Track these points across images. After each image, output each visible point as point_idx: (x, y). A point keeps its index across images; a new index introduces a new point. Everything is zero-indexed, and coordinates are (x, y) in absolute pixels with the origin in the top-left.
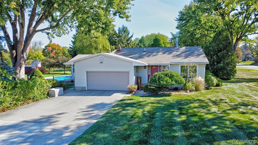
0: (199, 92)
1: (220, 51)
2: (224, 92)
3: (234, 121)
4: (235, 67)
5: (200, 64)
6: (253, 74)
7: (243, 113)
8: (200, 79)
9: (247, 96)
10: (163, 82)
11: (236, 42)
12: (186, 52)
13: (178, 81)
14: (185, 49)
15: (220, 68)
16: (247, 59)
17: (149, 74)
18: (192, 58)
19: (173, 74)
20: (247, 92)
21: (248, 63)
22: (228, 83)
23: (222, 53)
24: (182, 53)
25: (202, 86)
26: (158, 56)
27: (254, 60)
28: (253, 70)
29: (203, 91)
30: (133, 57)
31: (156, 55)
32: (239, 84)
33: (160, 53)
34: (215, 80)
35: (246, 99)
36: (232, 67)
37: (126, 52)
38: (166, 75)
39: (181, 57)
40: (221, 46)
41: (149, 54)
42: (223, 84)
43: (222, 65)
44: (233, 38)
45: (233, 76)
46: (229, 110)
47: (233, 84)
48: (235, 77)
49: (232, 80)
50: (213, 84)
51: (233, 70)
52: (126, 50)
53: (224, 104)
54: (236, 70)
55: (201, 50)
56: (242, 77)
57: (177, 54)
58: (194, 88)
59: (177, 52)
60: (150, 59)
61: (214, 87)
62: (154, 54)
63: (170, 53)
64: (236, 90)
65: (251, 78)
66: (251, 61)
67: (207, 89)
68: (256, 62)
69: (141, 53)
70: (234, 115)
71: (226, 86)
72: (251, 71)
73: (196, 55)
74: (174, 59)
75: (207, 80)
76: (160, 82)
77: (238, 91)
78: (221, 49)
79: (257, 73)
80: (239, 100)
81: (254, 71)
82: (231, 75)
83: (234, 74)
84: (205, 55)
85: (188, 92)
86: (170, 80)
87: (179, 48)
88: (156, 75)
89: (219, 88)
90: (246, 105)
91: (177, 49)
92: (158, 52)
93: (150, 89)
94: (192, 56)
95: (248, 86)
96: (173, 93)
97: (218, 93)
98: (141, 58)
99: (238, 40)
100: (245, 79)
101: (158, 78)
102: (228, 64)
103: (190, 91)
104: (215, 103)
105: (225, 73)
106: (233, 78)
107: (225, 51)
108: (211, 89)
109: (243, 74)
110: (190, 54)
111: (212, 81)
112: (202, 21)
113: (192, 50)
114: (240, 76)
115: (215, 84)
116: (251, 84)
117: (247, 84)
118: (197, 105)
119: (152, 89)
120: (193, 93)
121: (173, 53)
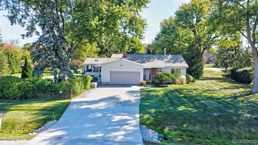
0: (183, 85)
1: (193, 58)
2: (198, 85)
3: (205, 96)
4: (203, 69)
5: (183, 67)
6: (214, 75)
7: (209, 93)
8: (183, 77)
9: (211, 87)
10: (164, 78)
11: (203, 51)
12: (172, 59)
13: (173, 78)
14: (171, 57)
15: (193, 70)
16: (210, 61)
17: (150, 74)
18: (178, 63)
19: (169, 74)
20: (211, 85)
21: (210, 65)
22: (198, 80)
23: (194, 59)
24: (170, 60)
25: (185, 82)
26: (155, 61)
27: (215, 63)
28: (214, 71)
29: (185, 85)
30: (138, 61)
31: (153, 61)
32: (205, 81)
33: (156, 59)
34: (192, 78)
35: (210, 88)
36: (201, 70)
37: (131, 58)
38: (165, 74)
39: (170, 62)
40: (194, 55)
41: (148, 60)
42: (196, 81)
43: (194, 68)
44: (201, 48)
45: (201, 75)
46: (202, 92)
47: (202, 81)
48: (203, 77)
49: (201, 78)
50: (191, 80)
51: (201, 72)
52: (129, 56)
53: (199, 90)
54: (203, 72)
55: (182, 58)
56: (207, 77)
57: (167, 60)
58: (181, 83)
59: (166, 59)
60: (151, 64)
61: (191, 82)
62: (152, 60)
63: (162, 60)
64: (204, 84)
65: (213, 77)
66: (212, 63)
67: (187, 83)
68: (216, 64)
69: (143, 59)
70: (205, 94)
71: (198, 82)
72: (213, 72)
73: (180, 62)
74: (167, 64)
75: (187, 78)
76: (162, 78)
77: (205, 85)
78: (193, 57)
79: (217, 74)
80: (207, 89)
81: (215, 73)
82: (200, 75)
83: (202, 74)
84: (185, 62)
85: (177, 85)
86: (167, 78)
87: (167, 56)
88: (159, 74)
89: (194, 83)
90: (210, 91)
91: (166, 57)
92: (154, 59)
93: (156, 82)
94: (178, 62)
95: (211, 82)
96: (169, 86)
97: (194, 85)
98: (144, 62)
99: (204, 49)
100: (209, 78)
101: (160, 76)
102: (198, 67)
103: (178, 84)
104: (195, 90)
105: (196, 74)
106: (201, 77)
107: (196, 59)
108: (189, 83)
109: (207, 74)
110: (176, 61)
111: (190, 78)
112: (180, 35)
113: (176, 58)
114: (205, 76)
115: (192, 81)
116: (213, 81)
117: (210, 81)
118: (185, 91)
119: (158, 83)
120: (180, 86)
121: (164, 60)
